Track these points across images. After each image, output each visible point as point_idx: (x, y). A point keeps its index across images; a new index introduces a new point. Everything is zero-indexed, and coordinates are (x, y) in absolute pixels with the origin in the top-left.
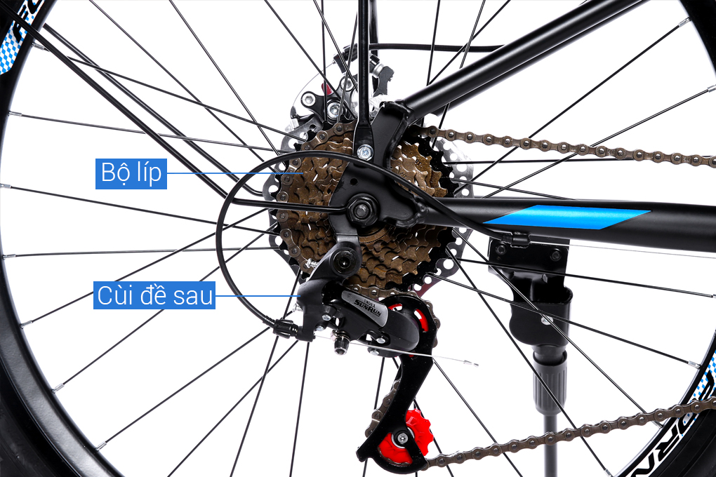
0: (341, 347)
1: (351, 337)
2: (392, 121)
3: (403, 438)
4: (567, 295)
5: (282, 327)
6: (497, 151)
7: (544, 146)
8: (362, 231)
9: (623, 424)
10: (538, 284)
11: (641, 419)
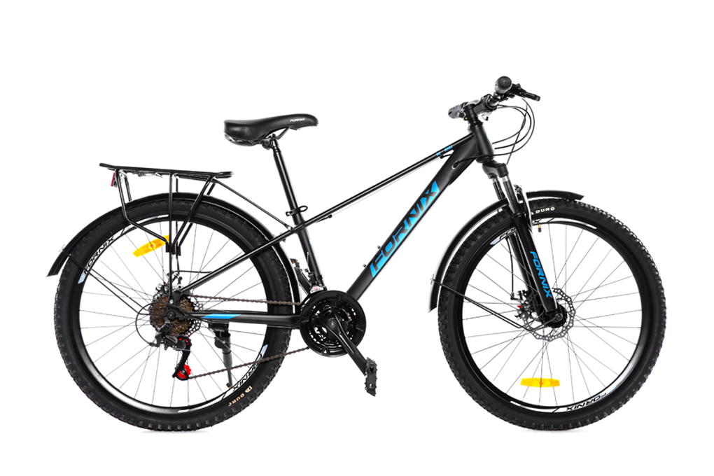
0: (166, 348)
1: (168, 346)
2: (178, 294)
3: (184, 372)
4: (229, 335)
5: (151, 344)
6: (208, 299)
7: (220, 298)
8: (171, 321)
9: (241, 366)
10: (222, 333)
11: (245, 365)
